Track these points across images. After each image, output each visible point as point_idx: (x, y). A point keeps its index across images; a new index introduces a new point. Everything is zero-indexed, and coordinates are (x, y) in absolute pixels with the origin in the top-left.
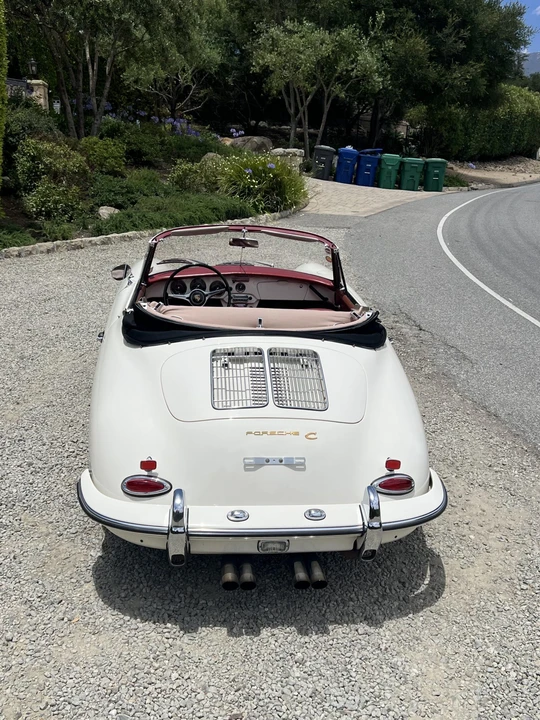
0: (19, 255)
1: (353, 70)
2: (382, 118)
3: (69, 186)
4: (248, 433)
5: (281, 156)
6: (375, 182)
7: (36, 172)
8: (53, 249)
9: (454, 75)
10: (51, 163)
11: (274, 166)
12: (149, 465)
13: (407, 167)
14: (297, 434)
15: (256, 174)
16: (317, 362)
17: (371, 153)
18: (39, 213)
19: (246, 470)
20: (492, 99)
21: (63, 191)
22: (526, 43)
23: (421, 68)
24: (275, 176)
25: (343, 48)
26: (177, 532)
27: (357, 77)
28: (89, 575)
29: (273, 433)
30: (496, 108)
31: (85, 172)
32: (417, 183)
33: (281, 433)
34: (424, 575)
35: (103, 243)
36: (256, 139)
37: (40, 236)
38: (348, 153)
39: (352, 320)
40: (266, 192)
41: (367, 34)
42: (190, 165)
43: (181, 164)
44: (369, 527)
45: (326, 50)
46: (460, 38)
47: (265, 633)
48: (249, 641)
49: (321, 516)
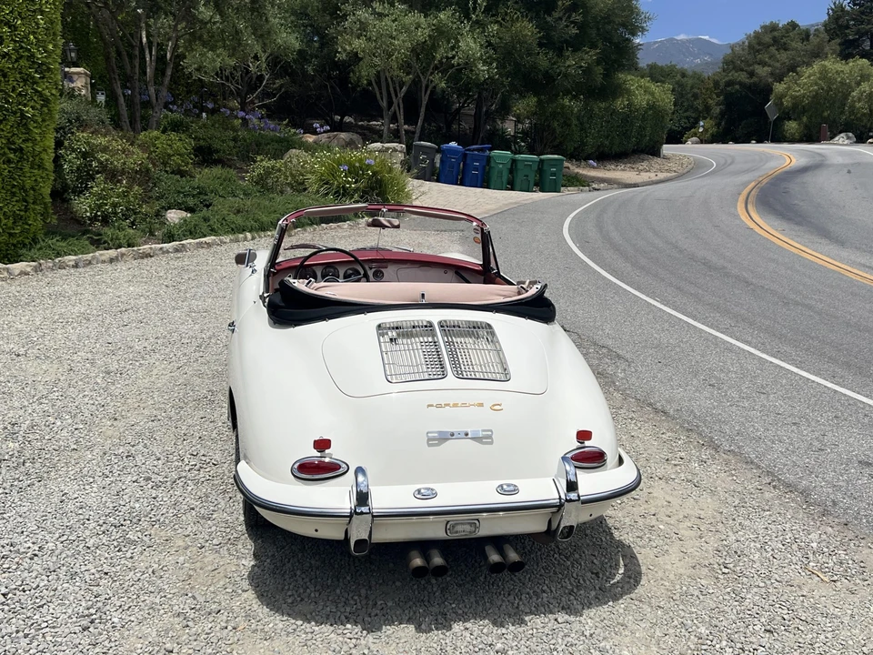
0: (76, 266)
1: (453, 57)
2: (487, 111)
3: (130, 187)
4: (429, 406)
5: (379, 151)
6: (485, 183)
7: (88, 172)
8: (117, 257)
9: (568, 63)
10: (106, 160)
11: (373, 163)
12: (322, 445)
13: (520, 166)
14: (481, 405)
15: (352, 171)
16: (493, 334)
17: (478, 150)
18: (94, 219)
19: (429, 445)
20: (609, 90)
21: (123, 192)
22: (643, 30)
23: (529, 55)
24: (375, 173)
25: (440, 32)
26: (362, 513)
27: (459, 65)
28: (245, 584)
29: (455, 405)
30: (614, 99)
31: (148, 170)
32: (532, 183)
33: (464, 405)
34: (617, 565)
35: (177, 250)
36: (343, 135)
37: (98, 243)
38: (453, 151)
39: (519, 293)
40: (363, 192)
41: (469, 19)
42: (272, 162)
43: (262, 160)
44: (567, 500)
45: (422, 35)
46: (572, 22)
47: (457, 627)
48: (441, 636)
49: (515, 491)
